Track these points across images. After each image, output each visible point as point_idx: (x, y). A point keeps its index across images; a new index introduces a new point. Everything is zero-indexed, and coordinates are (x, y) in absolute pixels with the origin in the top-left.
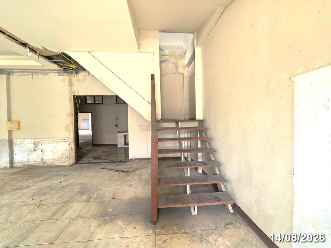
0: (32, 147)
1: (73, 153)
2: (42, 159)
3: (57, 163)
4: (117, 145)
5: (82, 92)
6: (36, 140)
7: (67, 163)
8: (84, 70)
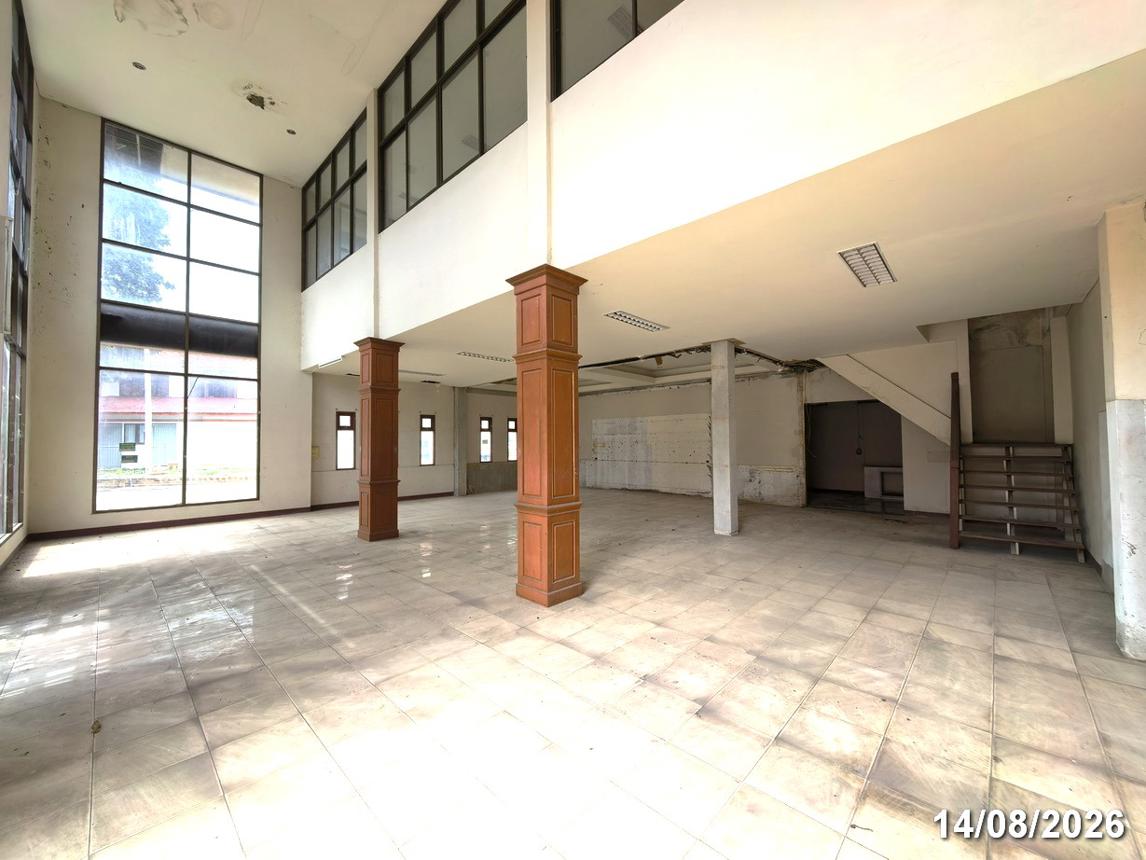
0: (747, 475)
1: (803, 490)
2: (760, 493)
3: (779, 502)
4: (863, 493)
5: (817, 398)
6: (753, 467)
7: (794, 503)
8: (822, 365)
